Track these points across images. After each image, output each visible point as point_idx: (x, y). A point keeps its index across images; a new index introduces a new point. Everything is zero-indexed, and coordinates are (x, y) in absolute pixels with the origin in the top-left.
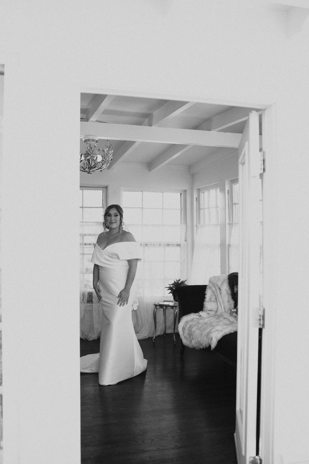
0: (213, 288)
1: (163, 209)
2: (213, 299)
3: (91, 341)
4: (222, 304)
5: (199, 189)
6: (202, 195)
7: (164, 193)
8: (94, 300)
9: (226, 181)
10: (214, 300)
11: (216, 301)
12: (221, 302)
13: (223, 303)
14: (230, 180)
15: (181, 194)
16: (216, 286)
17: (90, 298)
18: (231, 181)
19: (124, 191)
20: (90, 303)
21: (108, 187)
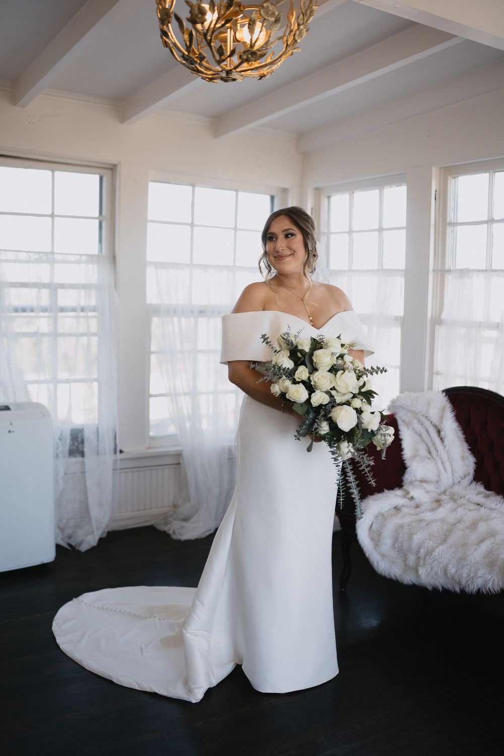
0: (416, 425)
1: (236, 231)
2: (423, 452)
3: (88, 551)
4: (448, 465)
5: (318, 190)
6: (324, 201)
7: (240, 194)
8: (86, 450)
9: (434, 169)
10: (427, 454)
11: (429, 456)
12: (445, 458)
13: (450, 459)
14: (440, 168)
15: (272, 198)
16: (423, 420)
17: (73, 444)
18: (442, 170)
19: (152, 181)
20: (75, 457)
21: (118, 168)
